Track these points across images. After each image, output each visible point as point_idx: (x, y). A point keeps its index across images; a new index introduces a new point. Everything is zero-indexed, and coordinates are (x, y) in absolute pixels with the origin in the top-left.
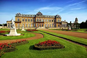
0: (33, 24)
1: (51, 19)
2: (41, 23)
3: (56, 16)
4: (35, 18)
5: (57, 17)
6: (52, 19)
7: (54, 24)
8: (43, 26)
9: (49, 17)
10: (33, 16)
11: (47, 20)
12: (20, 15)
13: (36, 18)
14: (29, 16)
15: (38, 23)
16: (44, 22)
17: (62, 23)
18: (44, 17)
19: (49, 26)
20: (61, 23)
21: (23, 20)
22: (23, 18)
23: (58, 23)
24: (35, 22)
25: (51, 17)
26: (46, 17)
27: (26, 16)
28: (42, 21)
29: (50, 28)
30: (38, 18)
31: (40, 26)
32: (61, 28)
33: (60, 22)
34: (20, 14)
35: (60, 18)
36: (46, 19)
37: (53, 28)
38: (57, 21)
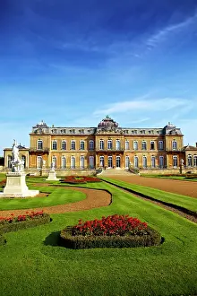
0: (87, 158)
1: (146, 140)
2: (114, 153)
3: (164, 130)
4: (93, 137)
5: (167, 132)
6: (153, 140)
7: (157, 157)
8: (119, 165)
9: (139, 133)
10: (86, 133)
11: (135, 143)
12: (44, 130)
13: (98, 139)
14: (72, 133)
15: (105, 153)
16: (122, 153)
17: (187, 153)
18: (124, 134)
19: (140, 165)
20: (182, 154)
21: (55, 147)
22: (56, 140)
23: (171, 153)
24: (93, 152)
25: (147, 133)
26: (130, 133)
27: (63, 133)
28: (117, 147)
29: (145, 172)
30: (105, 139)
31: (111, 164)
32: (184, 172)
33: (180, 149)
34: (45, 126)
35: (177, 135)
36: (129, 140)
37: (155, 172)
38: (169, 147)
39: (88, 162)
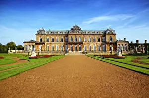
0: (64, 46)
1: (95, 37)
2: (78, 43)
3: (105, 32)
4: (67, 35)
5: (107, 32)
6: (99, 37)
8: (80, 50)
9: (91, 33)
10: (64, 33)
11: (89, 38)
12: (43, 32)
13: (69, 36)
14: (57, 34)
15: (73, 43)
16: (82, 43)
17: (118, 44)
18: (84, 34)
19: (92, 49)
20: (115, 44)
21: (48, 41)
24: (67, 43)
25: (96, 33)
26: (87, 33)
27: (51, 34)
28: (79, 40)
30: (73, 36)
31: (76, 50)
33: (114, 42)
34: (43, 30)
35: (112, 34)
36: (86, 37)
37: (101, 54)
38: (108, 40)
39: (65, 48)
